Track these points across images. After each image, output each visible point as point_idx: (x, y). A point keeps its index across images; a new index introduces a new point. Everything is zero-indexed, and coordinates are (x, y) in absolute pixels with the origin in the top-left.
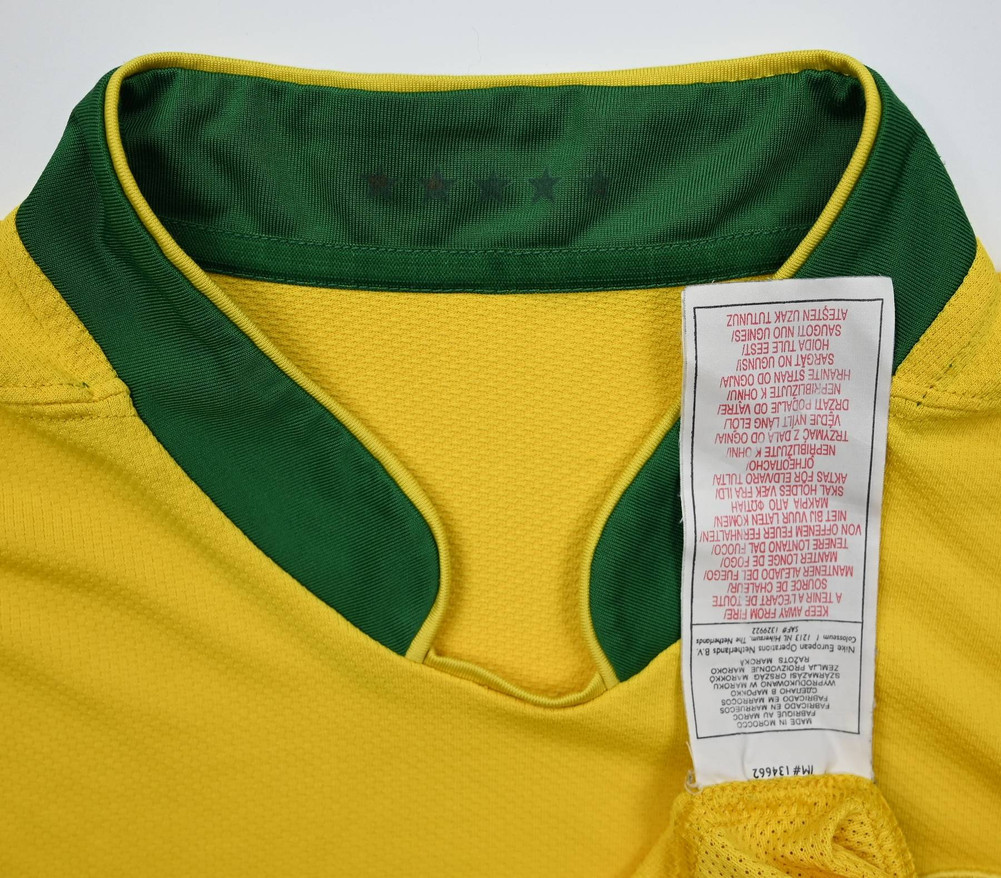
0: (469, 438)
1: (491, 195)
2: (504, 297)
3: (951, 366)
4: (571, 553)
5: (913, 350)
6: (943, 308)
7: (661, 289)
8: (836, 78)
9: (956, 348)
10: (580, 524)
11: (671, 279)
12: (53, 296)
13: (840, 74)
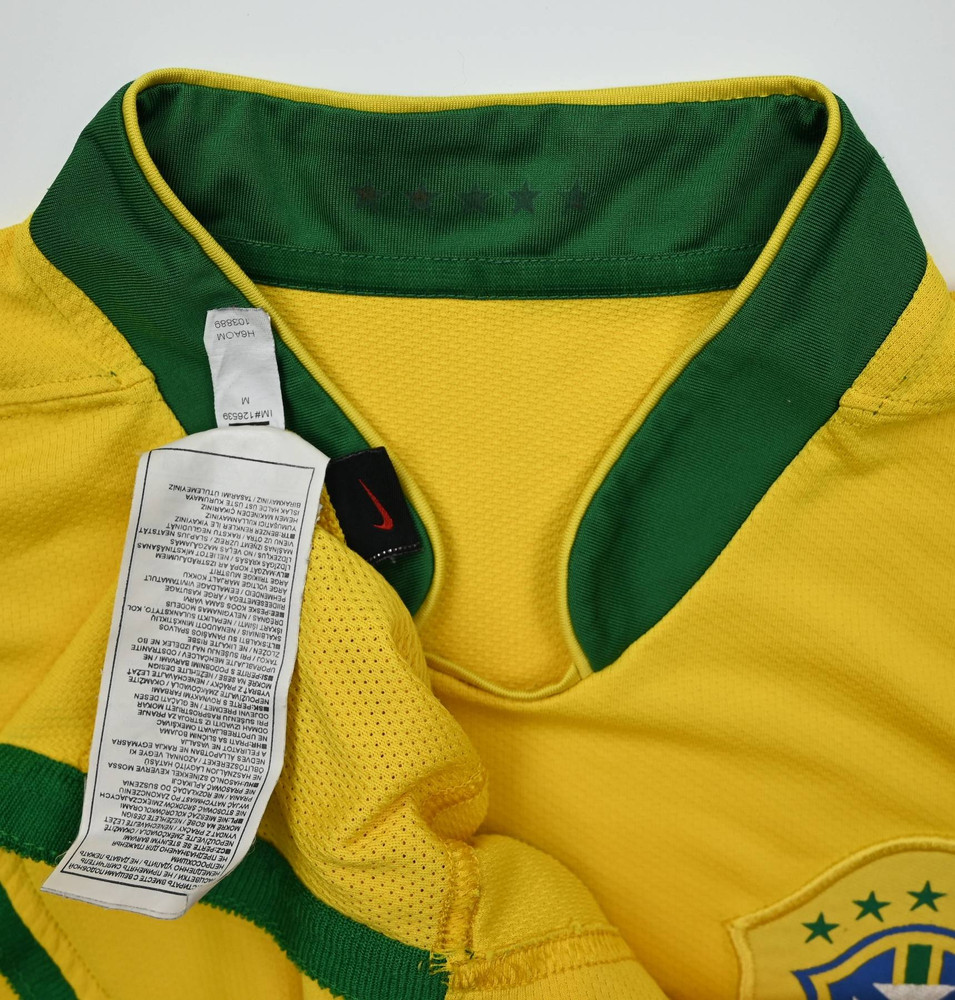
0: (448, 435)
1: (474, 208)
2: (484, 303)
3: (905, 378)
4: (545, 544)
5: (870, 364)
6: (896, 322)
7: (633, 299)
8: (803, 102)
9: (910, 360)
10: (554, 517)
11: (643, 289)
12: (77, 295)
13: (806, 98)
